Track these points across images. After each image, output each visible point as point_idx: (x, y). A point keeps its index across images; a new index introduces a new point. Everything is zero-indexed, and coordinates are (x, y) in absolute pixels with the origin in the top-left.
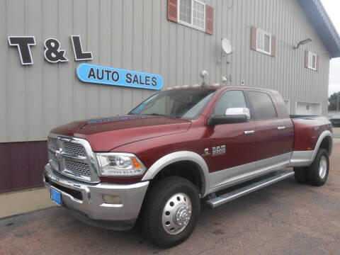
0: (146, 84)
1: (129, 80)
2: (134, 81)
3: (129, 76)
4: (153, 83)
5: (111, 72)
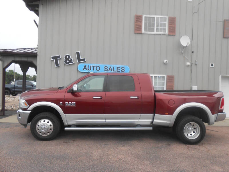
0: (117, 71)
1: (106, 70)
2: (109, 70)
4: (122, 70)
5: (95, 66)
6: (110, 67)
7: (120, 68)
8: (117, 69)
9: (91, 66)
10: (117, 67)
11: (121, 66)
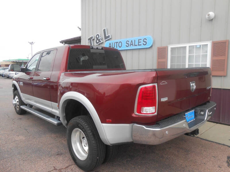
0: (139, 45)
1: (127, 45)
2: (131, 45)
3: (128, 42)
4: (144, 43)
5: (118, 42)
6: (132, 41)
7: (142, 41)
8: (139, 42)
9: (114, 43)
10: (139, 40)
11: (142, 38)
